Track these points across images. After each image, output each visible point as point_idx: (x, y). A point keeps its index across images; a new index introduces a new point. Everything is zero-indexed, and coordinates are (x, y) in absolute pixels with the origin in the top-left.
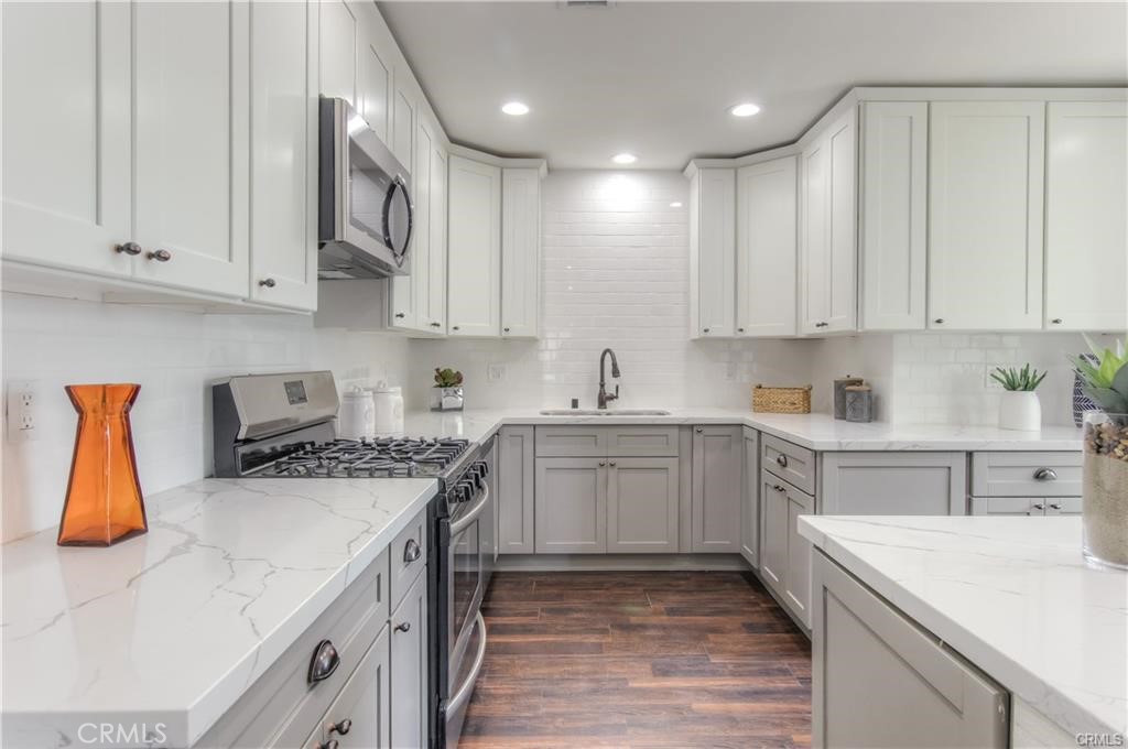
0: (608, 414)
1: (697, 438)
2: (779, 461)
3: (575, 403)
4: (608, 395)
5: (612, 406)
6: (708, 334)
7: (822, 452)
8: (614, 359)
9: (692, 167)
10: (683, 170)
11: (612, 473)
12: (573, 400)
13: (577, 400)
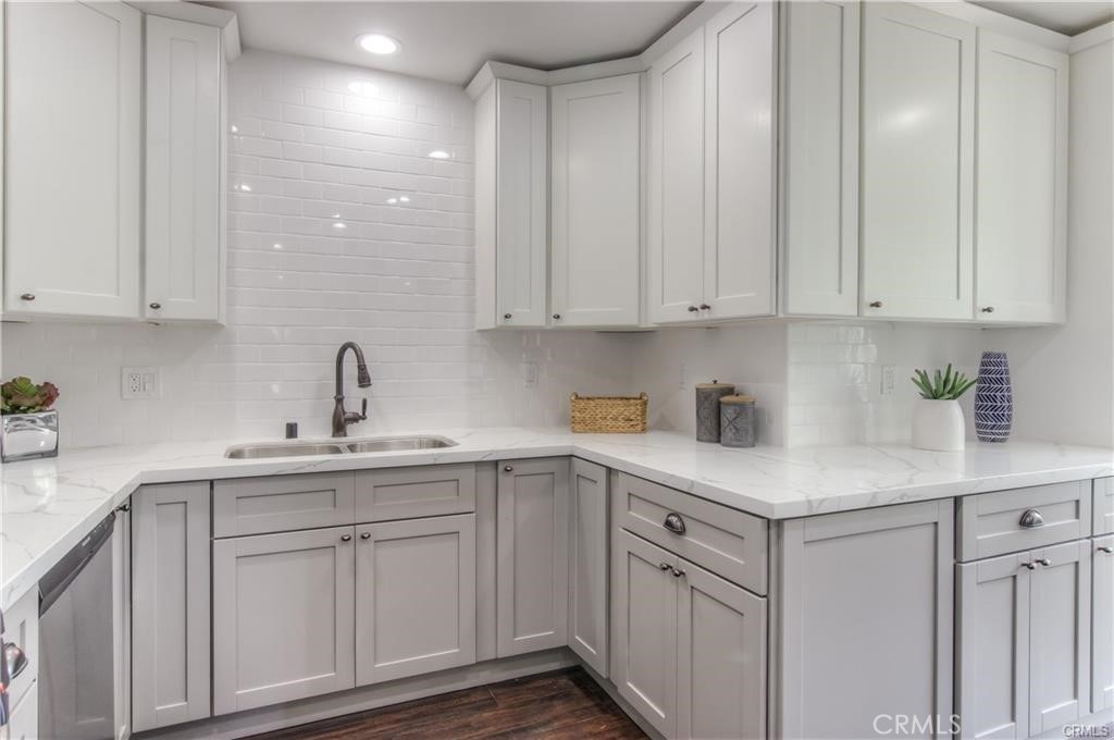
0: (352, 448)
1: (505, 480)
2: (668, 524)
3: (292, 430)
4: (348, 415)
5: (356, 433)
6: (510, 322)
7: (780, 523)
8: (360, 358)
9: (487, 73)
10: (466, 85)
11: (365, 549)
12: (288, 425)
13: (296, 424)
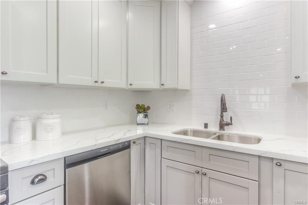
8: (224, 100)
11: (205, 180)
12: (205, 124)
13: (207, 124)
